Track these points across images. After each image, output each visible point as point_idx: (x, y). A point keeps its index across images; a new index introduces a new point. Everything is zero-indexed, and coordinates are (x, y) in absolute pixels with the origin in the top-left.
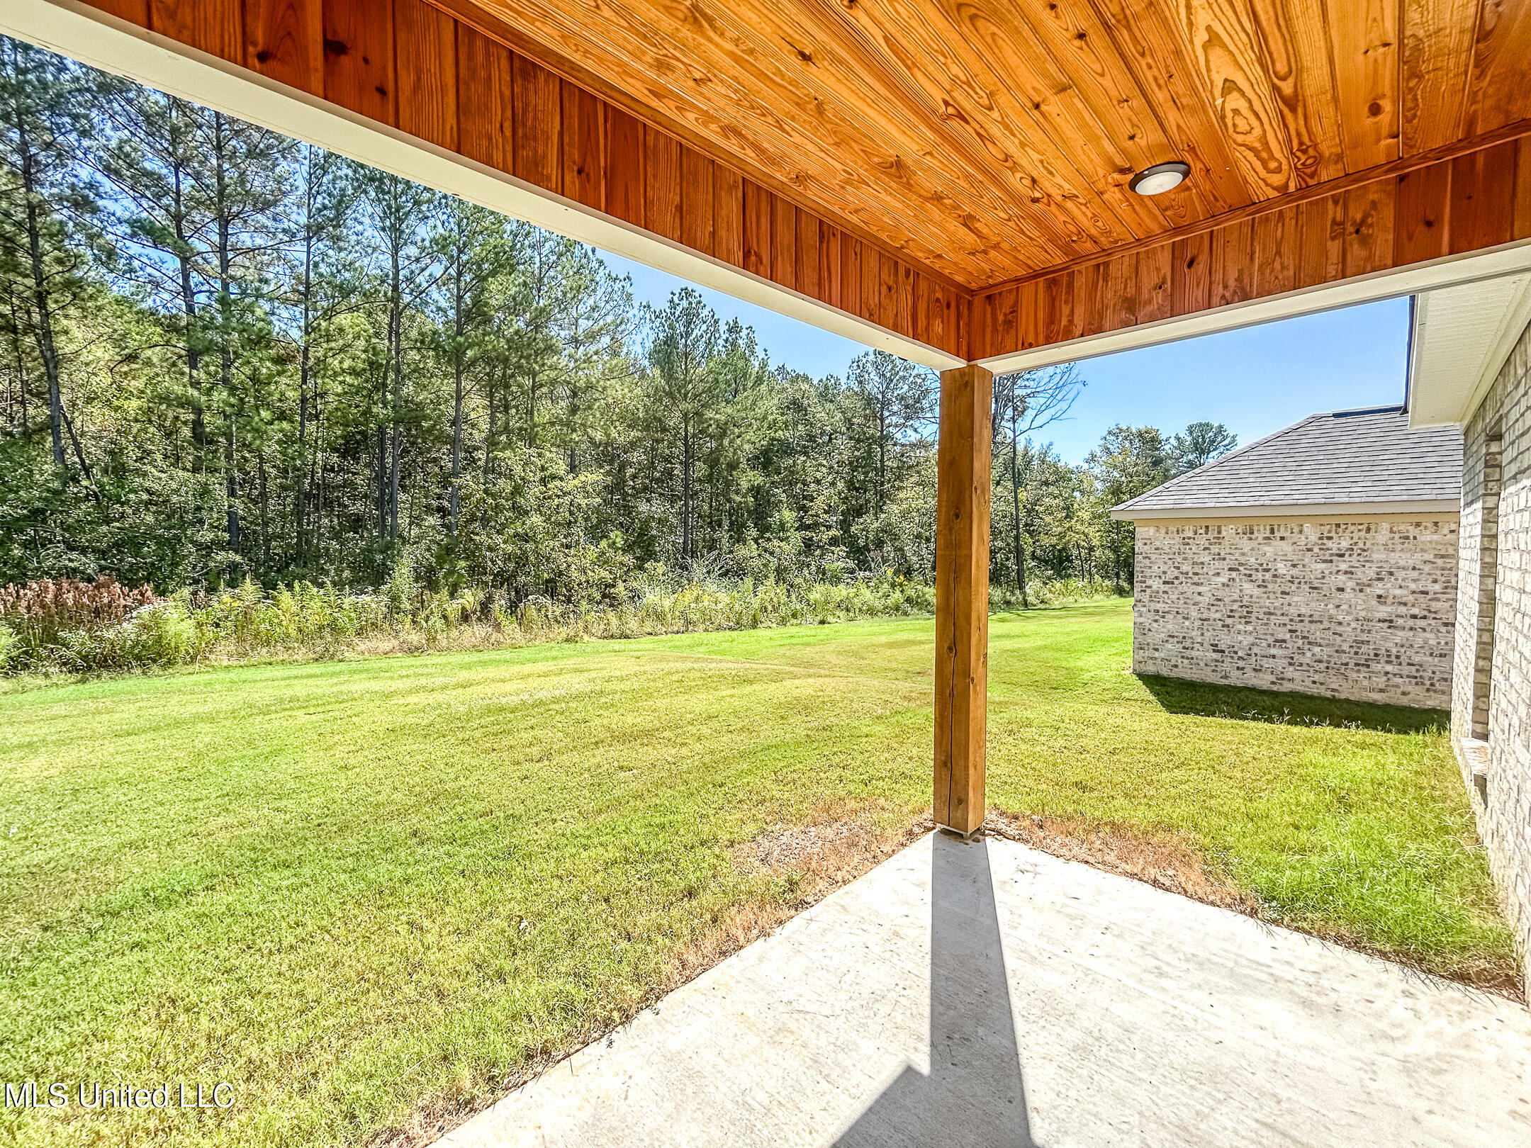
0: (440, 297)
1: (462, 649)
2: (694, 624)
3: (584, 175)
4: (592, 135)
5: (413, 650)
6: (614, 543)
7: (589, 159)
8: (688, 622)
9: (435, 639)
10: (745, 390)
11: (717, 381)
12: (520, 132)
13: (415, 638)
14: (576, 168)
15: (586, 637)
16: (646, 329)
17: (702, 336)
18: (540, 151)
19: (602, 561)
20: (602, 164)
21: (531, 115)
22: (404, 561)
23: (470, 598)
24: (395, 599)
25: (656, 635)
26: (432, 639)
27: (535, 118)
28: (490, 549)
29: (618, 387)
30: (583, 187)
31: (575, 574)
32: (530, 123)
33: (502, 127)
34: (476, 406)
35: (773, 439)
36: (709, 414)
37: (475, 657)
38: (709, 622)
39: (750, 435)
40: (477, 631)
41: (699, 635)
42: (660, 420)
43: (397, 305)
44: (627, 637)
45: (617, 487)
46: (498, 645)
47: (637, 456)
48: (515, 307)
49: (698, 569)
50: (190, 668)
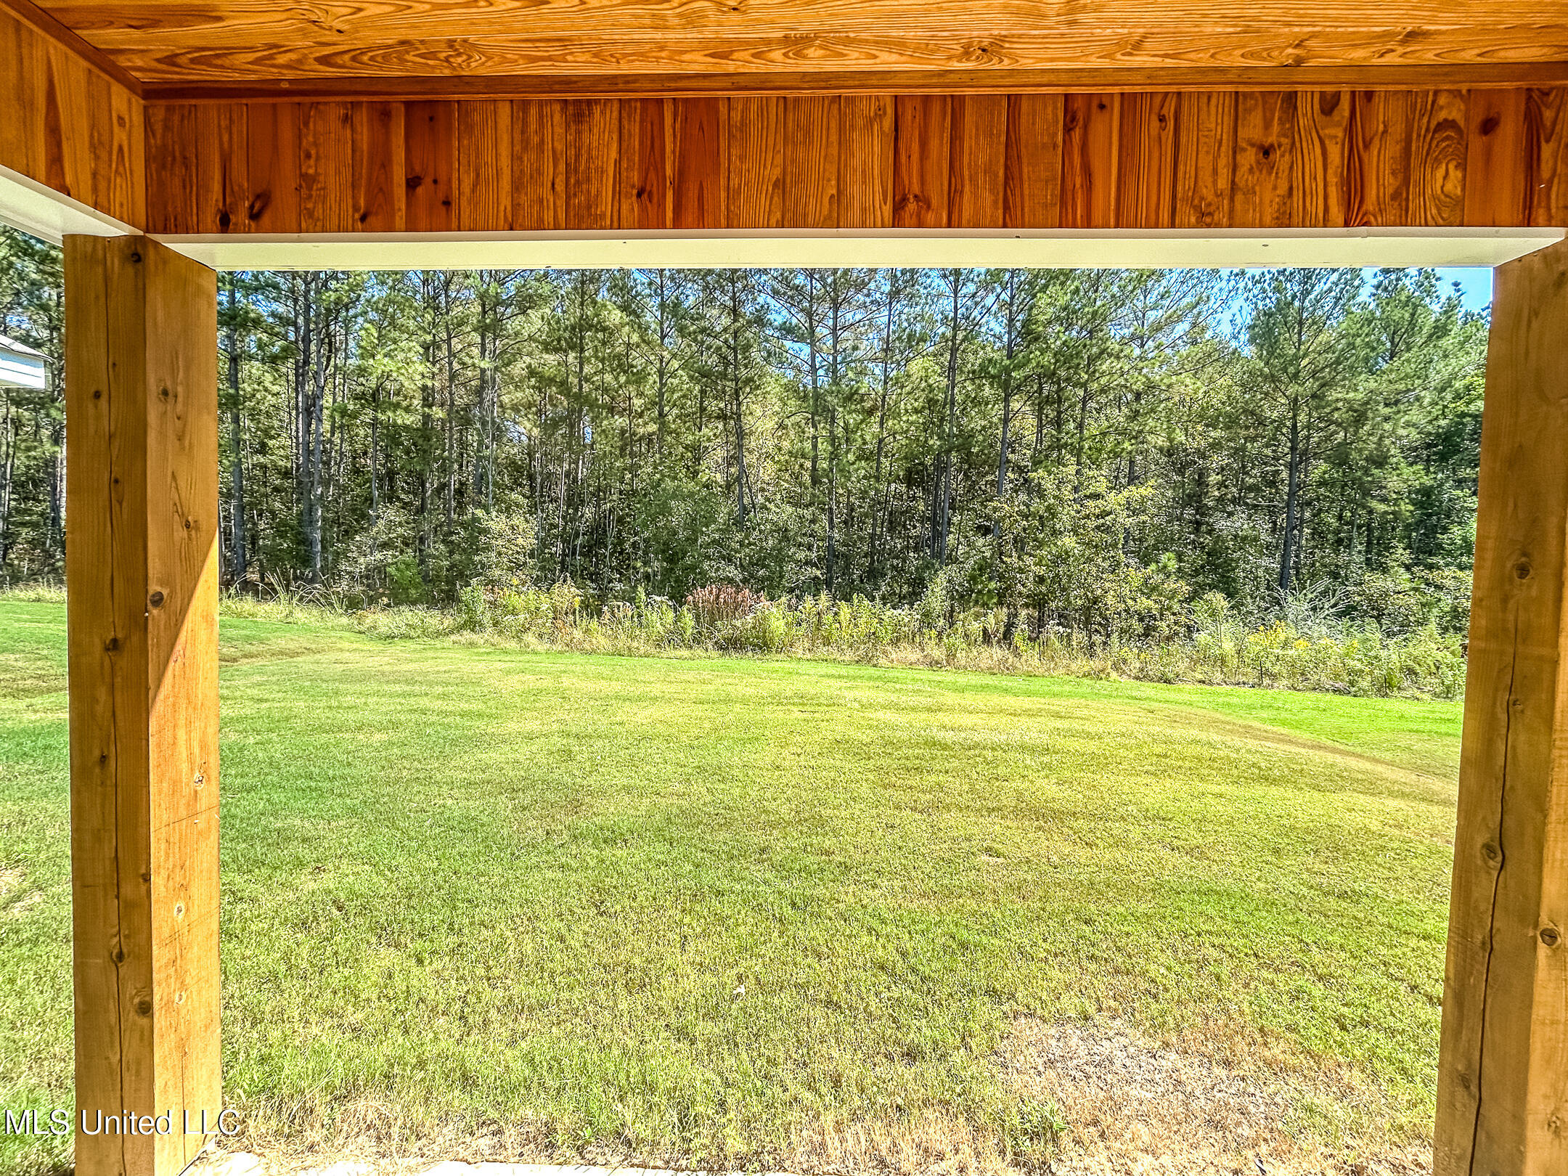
0: (996, 326)
1: (978, 670)
2: (1274, 677)
3: (645, 196)
4: (657, 144)
5: (934, 664)
6: (1165, 567)
7: (652, 175)
8: (1264, 673)
9: (954, 655)
10: (1408, 350)
11: (1352, 346)
12: (572, 181)
13: (938, 653)
14: (635, 192)
15: (1114, 675)
16: (1238, 302)
17: (1330, 290)
18: (593, 192)
19: (1150, 589)
20: (669, 172)
21: (585, 156)
22: (938, 580)
23: (995, 619)
24: (926, 615)
25: (1211, 684)
26: (951, 656)
27: (590, 158)
28: (1021, 571)
29: (1188, 381)
30: (643, 210)
31: (1110, 600)
32: (582, 167)
33: (553, 184)
34: (1026, 424)
35: (1463, 415)
36: (1333, 395)
37: (989, 680)
38: (1301, 677)
39: (1415, 415)
40: (998, 652)
41: (1280, 694)
42: (1252, 413)
43: (954, 344)
44: (1168, 681)
45: (1194, 499)
46: (1010, 671)
47: (1217, 460)
48: (1067, 317)
49: (1297, 605)
50: (780, 656)
